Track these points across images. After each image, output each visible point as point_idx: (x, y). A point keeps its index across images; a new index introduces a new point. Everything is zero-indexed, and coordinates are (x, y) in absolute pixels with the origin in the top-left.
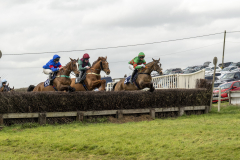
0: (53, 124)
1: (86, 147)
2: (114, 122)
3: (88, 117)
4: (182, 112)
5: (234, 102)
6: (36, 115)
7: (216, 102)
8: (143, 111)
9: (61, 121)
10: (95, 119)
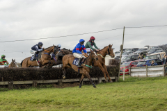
0: (18, 89)
1: (46, 101)
2: (57, 87)
3: (40, 84)
4: (100, 81)
5: (133, 75)
6: (6, 83)
7: (122, 74)
8: (76, 80)
9: (22, 87)
10: (45, 86)
